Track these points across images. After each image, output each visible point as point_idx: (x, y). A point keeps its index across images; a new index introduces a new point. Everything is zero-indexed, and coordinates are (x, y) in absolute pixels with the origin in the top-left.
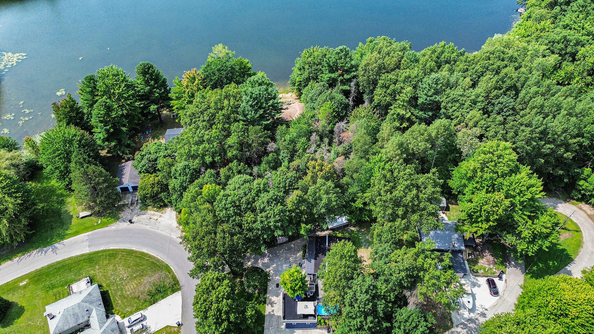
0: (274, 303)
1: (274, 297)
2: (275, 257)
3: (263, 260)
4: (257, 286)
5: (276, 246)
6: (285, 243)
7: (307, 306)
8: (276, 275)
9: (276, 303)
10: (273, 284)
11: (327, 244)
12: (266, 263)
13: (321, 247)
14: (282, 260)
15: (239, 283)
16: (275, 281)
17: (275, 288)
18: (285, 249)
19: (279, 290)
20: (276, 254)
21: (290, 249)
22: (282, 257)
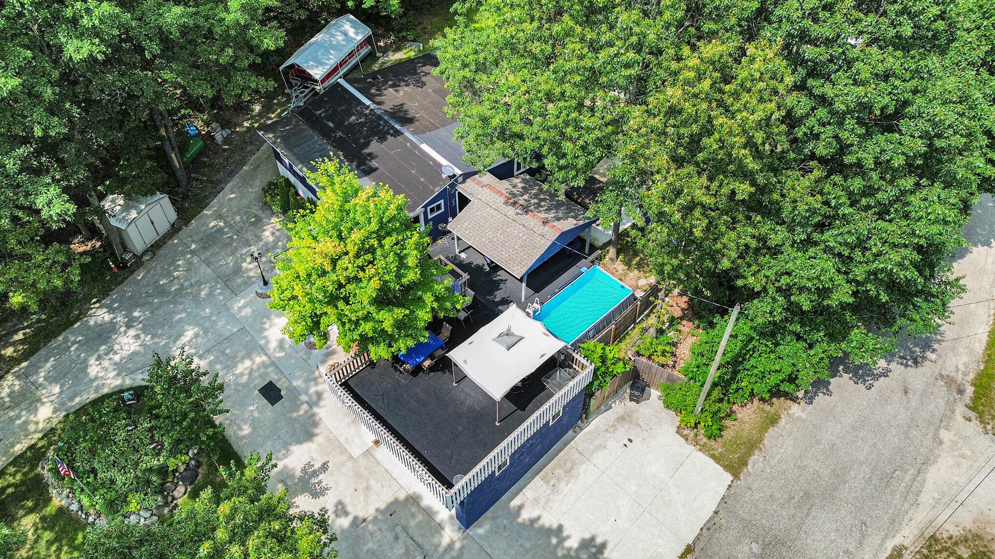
0: (315, 474)
1: (293, 448)
2: (161, 304)
3: (111, 350)
4: (163, 471)
5: (139, 262)
6: (174, 230)
7: (508, 334)
8: (231, 362)
9: (324, 467)
10: (242, 404)
11: (367, 102)
12: (135, 353)
13: (351, 125)
14: (211, 294)
15: (48, 535)
16: (245, 385)
17: (270, 411)
18: (193, 252)
19: (297, 408)
20: (162, 292)
21: (211, 240)
22: (199, 283)
